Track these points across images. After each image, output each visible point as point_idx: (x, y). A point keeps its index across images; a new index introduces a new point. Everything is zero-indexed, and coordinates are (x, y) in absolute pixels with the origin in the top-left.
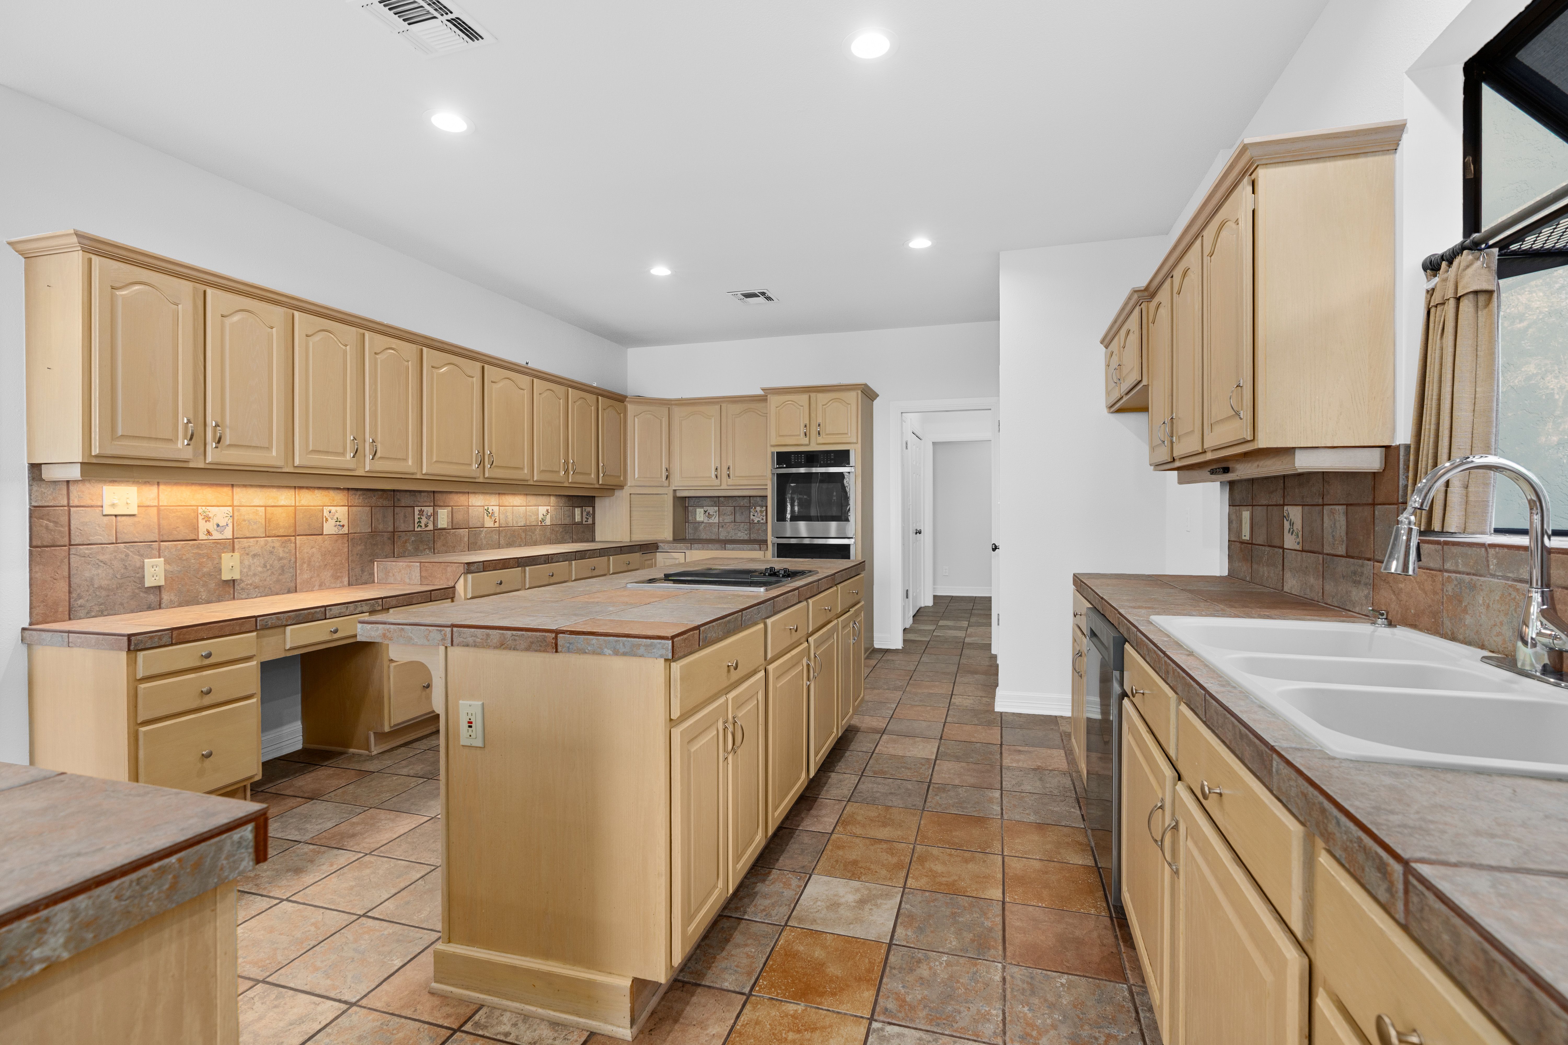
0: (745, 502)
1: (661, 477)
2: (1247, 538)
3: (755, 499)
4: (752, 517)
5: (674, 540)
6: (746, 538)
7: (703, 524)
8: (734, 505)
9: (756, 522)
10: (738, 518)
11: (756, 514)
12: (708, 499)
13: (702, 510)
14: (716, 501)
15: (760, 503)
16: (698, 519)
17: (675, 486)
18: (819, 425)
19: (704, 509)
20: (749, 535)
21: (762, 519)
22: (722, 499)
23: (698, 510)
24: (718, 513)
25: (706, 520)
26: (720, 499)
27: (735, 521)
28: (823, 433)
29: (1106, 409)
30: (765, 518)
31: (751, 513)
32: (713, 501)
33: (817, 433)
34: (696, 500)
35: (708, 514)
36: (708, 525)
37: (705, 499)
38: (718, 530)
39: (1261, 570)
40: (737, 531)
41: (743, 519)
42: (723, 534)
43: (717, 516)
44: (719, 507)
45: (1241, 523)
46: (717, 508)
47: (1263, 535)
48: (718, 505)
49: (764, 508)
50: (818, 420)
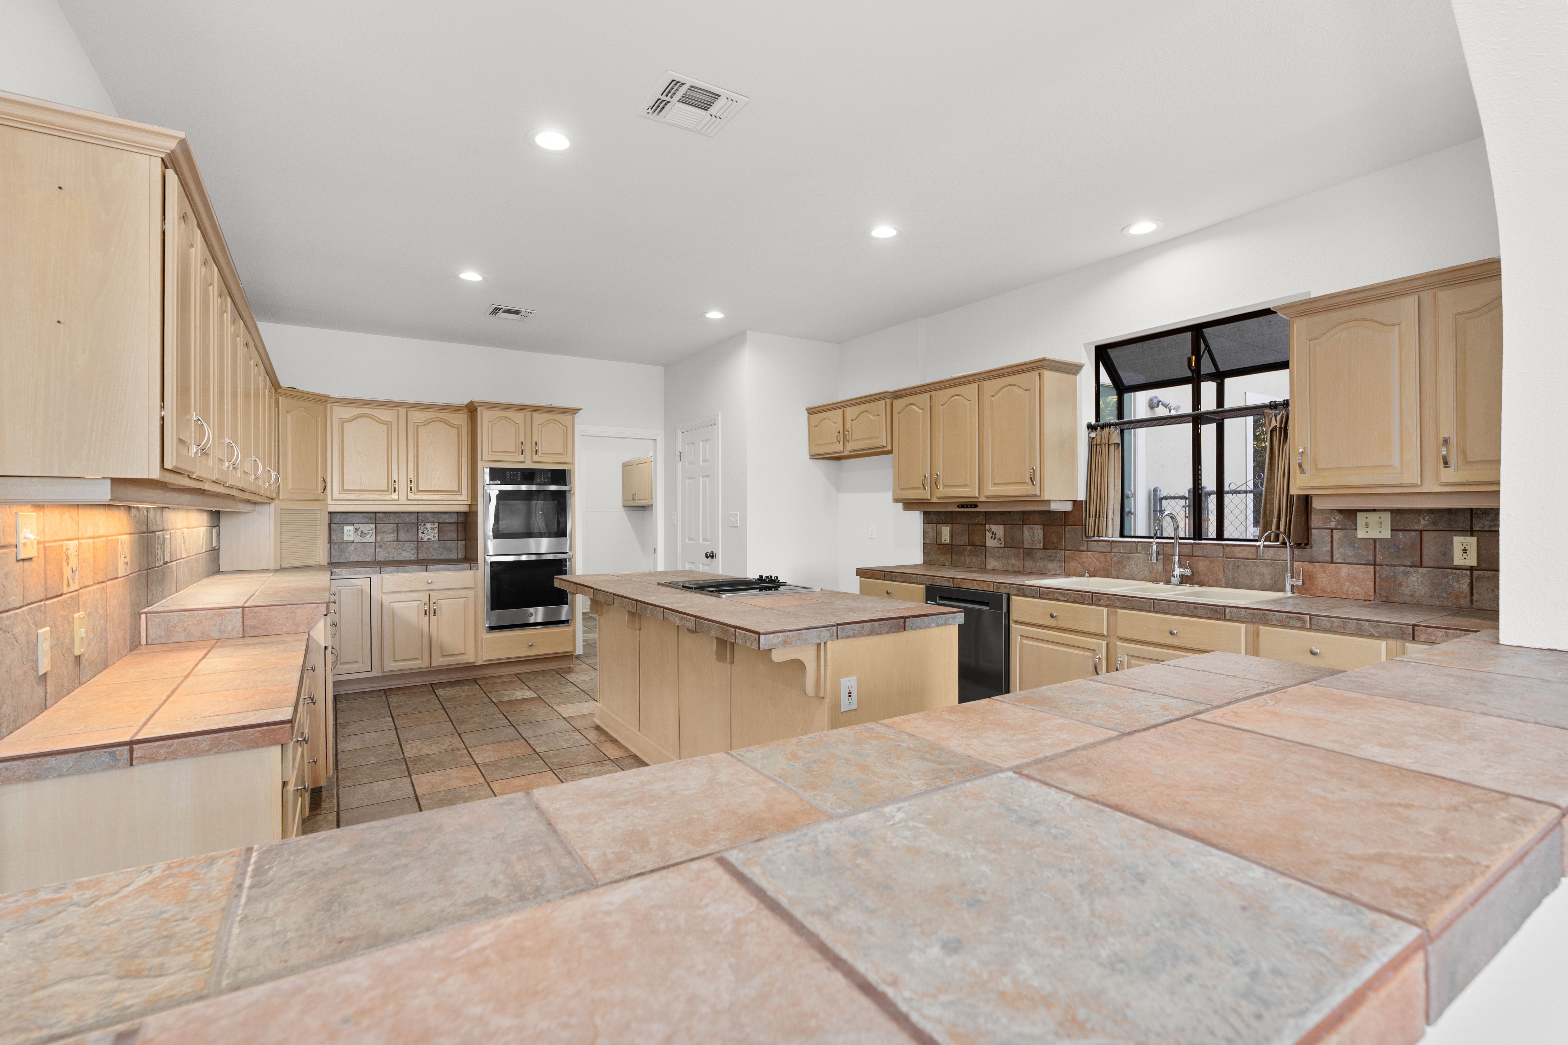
0: (413, 519)
1: (317, 489)
2: (948, 541)
3: (424, 515)
4: (420, 535)
5: (331, 564)
6: (413, 558)
7: (353, 545)
8: (397, 521)
9: (426, 539)
10: (402, 536)
11: (425, 532)
12: (361, 515)
13: (351, 528)
14: (375, 518)
15: (431, 519)
16: (346, 538)
17: (332, 500)
18: (536, 444)
19: (357, 526)
20: (416, 555)
21: (434, 537)
22: (381, 515)
23: (346, 528)
24: (374, 531)
25: (358, 539)
26: (378, 515)
27: (397, 540)
28: (540, 452)
29: (808, 456)
30: (437, 535)
31: (420, 531)
32: (367, 517)
33: (534, 451)
34: (344, 516)
35: (359, 532)
36: (360, 545)
37: (357, 515)
38: (373, 551)
39: (963, 559)
40: (401, 551)
41: (408, 537)
42: (382, 556)
43: (374, 534)
44: (376, 523)
45: (939, 534)
46: (374, 525)
47: (964, 540)
48: (374, 522)
49: (436, 525)
50: (535, 439)
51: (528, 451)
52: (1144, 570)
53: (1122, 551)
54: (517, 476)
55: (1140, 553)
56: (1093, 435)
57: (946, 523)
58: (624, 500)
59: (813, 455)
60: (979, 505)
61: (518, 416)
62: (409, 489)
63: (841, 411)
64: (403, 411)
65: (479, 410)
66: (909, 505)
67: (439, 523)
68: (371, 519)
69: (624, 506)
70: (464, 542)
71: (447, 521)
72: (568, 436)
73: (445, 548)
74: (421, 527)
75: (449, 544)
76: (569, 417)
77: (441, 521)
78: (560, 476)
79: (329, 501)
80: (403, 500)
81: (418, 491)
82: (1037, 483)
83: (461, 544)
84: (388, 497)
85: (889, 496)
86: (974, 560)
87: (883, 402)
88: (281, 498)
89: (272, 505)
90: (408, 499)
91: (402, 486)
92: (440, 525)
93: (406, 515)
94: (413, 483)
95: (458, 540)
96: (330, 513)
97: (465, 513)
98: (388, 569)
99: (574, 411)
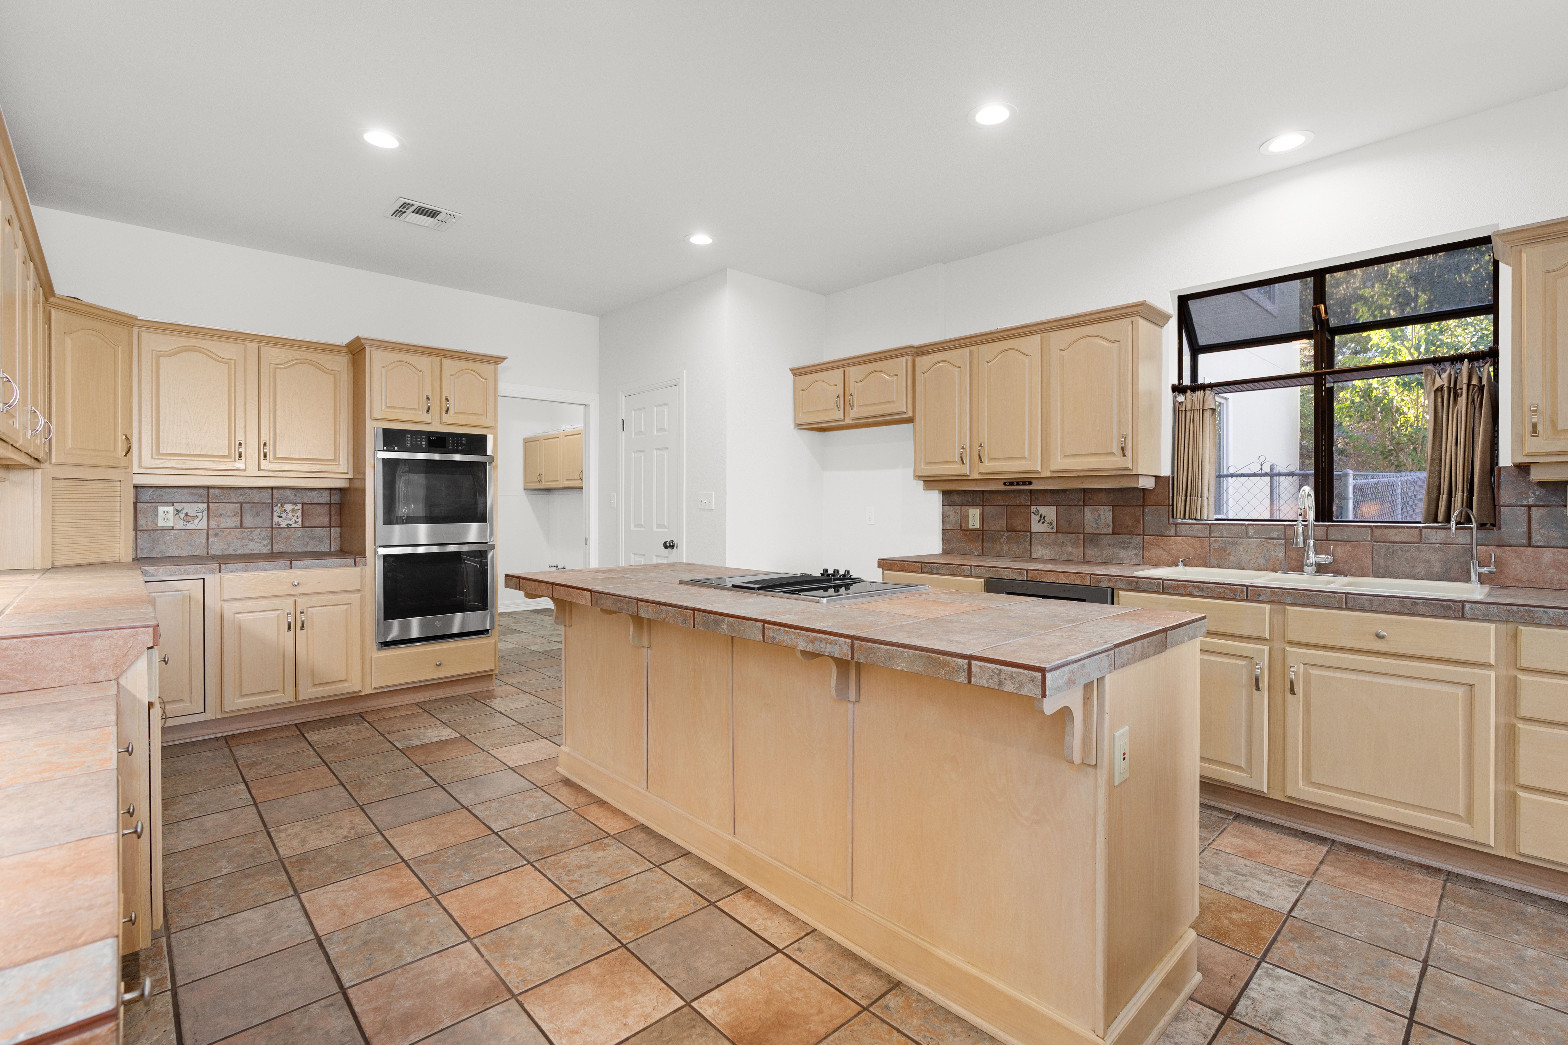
0: (265, 497)
1: (115, 451)
2: (977, 526)
3: (282, 492)
4: (276, 519)
5: (136, 559)
6: (265, 550)
7: (173, 532)
8: (240, 500)
9: (284, 525)
10: (248, 520)
11: (284, 515)
12: (185, 491)
13: (170, 509)
14: (206, 494)
15: (292, 498)
16: (161, 523)
17: (140, 467)
18: (447, 400)
19: (178, 506)
20: (269, 547)
21: (296, 522)
22: (217, 492)
23: (161, 509)
24: (205, 513)
25: (180, 525)
26: (211, 491)
27: (241, 527)
28: (451, 411)
29: (792, 426)
30: (300, 520)
31: (275, 514)
32: (195, 494)
33: (444, 409)
34: (158, 492)
35: (182, 515)
36: (183, 533)
37: (180, 490)
38: (204, 541)
39: (998, 547)
40: (246, 541)
41: (258, 521)
42: (217, 548)
43: (205, 518)
44: (208, 503)
45: (964, 518)
46: (205, 506)
47: (1002, 523)
48: (205, 500)
49: (299, 506)
50: (445, 394)
51: (435, 409)
52: (1257, 558)
53: (1225, 535)
54: (421, 441)
55: (1251, 538)
56: (1181, 398)
57: (974, 505)
58: (526, 482)
59: (798, 425)
60: (1034, 481)
61: (424, 362)
62: (262, 455)
63: (841, 370)
64: (253, 346)
65: (368, 350)
66: (930, 482)
67: (303, 504)
68: (200, 496)
69: (525, 489)
70: (339, 529)
71: (315, 501)
72: (490, 392)
73: (312, 538)
74: (277, 510)
75: (318, 532)
76: (490, 367)
77: (306, 501)
78: (477, 443)
79: (136, 469)
80: (252, 470)
81: (276, 458)
82: (1129, 452)
83: (335, 531)
84: (230, 466)
85: (910, 472)
86: (1015, 548)
87: (904, 359)
88: (53, 461)
89: (39, 473)
90: (259, 469)
91: (252, 451)
92: (305, 506)
93: (255, 491)
94: (267, 447)
95: (330, 527)
96: (136, 487)
97: (341, 490)
98: (232, 566)
99: (500, 359)
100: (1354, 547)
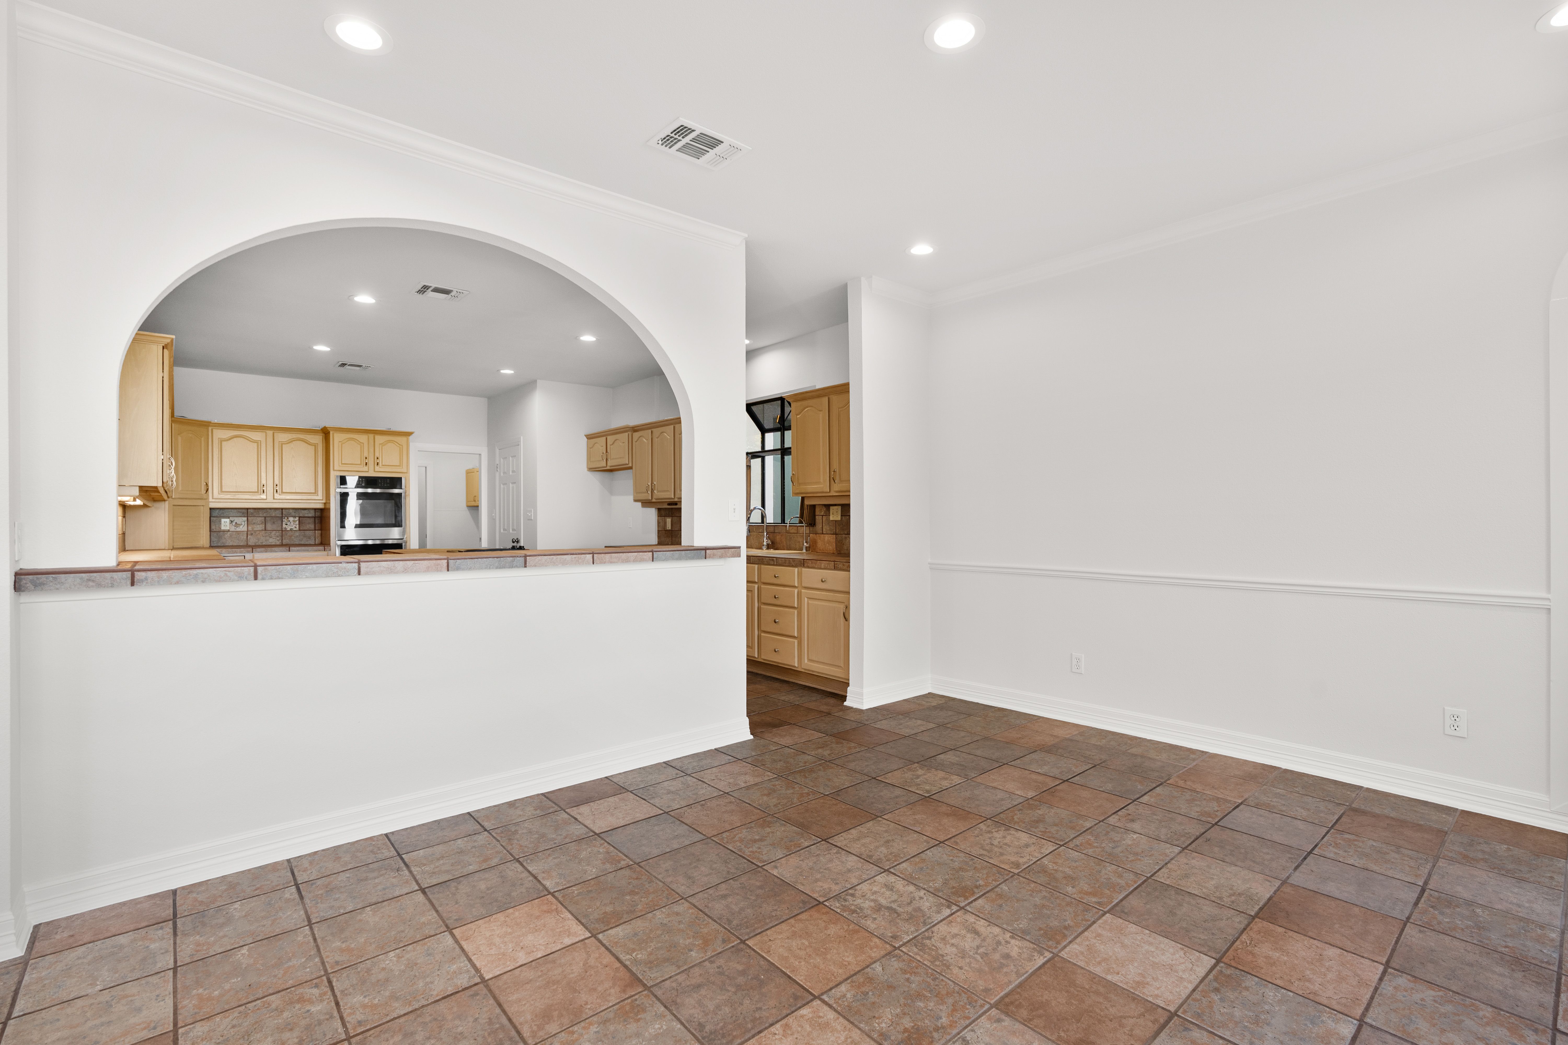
0: (278, 514)
1: (201, 491)
2: (670, 528)
3: (287, 511)
4: (284, 526)
5: (211, 546)
6: (278, 543)
7: (229, 533)
8: (265, 515)
9: (288, 529)
10: (269, 527)
11: (288, 523)
12: (235, 511)
13: (228, 520)
14: (246, 512)
15: (293, 514)
16: (223, 528)
17: (213, 498)
18: (378, 458)
19: (232, 519)
20: (280, 541)
21: (295, 527)
22: (252, 511)
23: (223, 520)
24: (246, 522)
25: (233, 529)
26: (249, 510)
27: (265, 530)
28: (380, 464)
29: (586, 469)
30: (298, 526)
31: (284, 523)
32: (241, 512)
33: (376, 463)
34: (221, 511)
35: (234, 524)
36: (234, 533)
37: (232, 510)
38: (245, 537)
39: (677, 540)
40: (268, 538)
41: (275, 527)
42: (252, 541)
43: (246, 525)
44: (247, 517)
45: (665, 523)
46: (246, 518)
47: (677, 527)
48: (246, 515)
49: (297, 518)
50: (377, 455)
51: (371, 463)
57: (667, 516)
58: (467, 501)
59: (590, 469)
60: (677, 503)
61: (363, 438)
62: (275, 491)
63: (605, 437)
64: (270, 433)
65: (331, 433)
66: (646, 503)
67: (299, 517)
68: (243, 513)
69: (467, 506)
70: (320, 532)
71: (306, 515)
72: (404, 453)
73: (305, 536)
74: (285, 520)
75: (308, 533)
76: (404, 439)
77: (301, 515)
78: (396, 482)
79: (211, 499)
80: (270, 499)
81: (283, 492)
83: (318, 533)
84: (258, 497)
85: (631, 498)
87: (627, 434)
88: (173, 497)
89: (167, 503)
90: (274, 499)
91: (270, 489)
92: (301, 519)
93: (272, 510)
94: (278, 487)
95: (315, 530)
96: (210, 509)
97: (321, 509)
98: (258, 550)
99: (408, 434)
100: (781, 536)
